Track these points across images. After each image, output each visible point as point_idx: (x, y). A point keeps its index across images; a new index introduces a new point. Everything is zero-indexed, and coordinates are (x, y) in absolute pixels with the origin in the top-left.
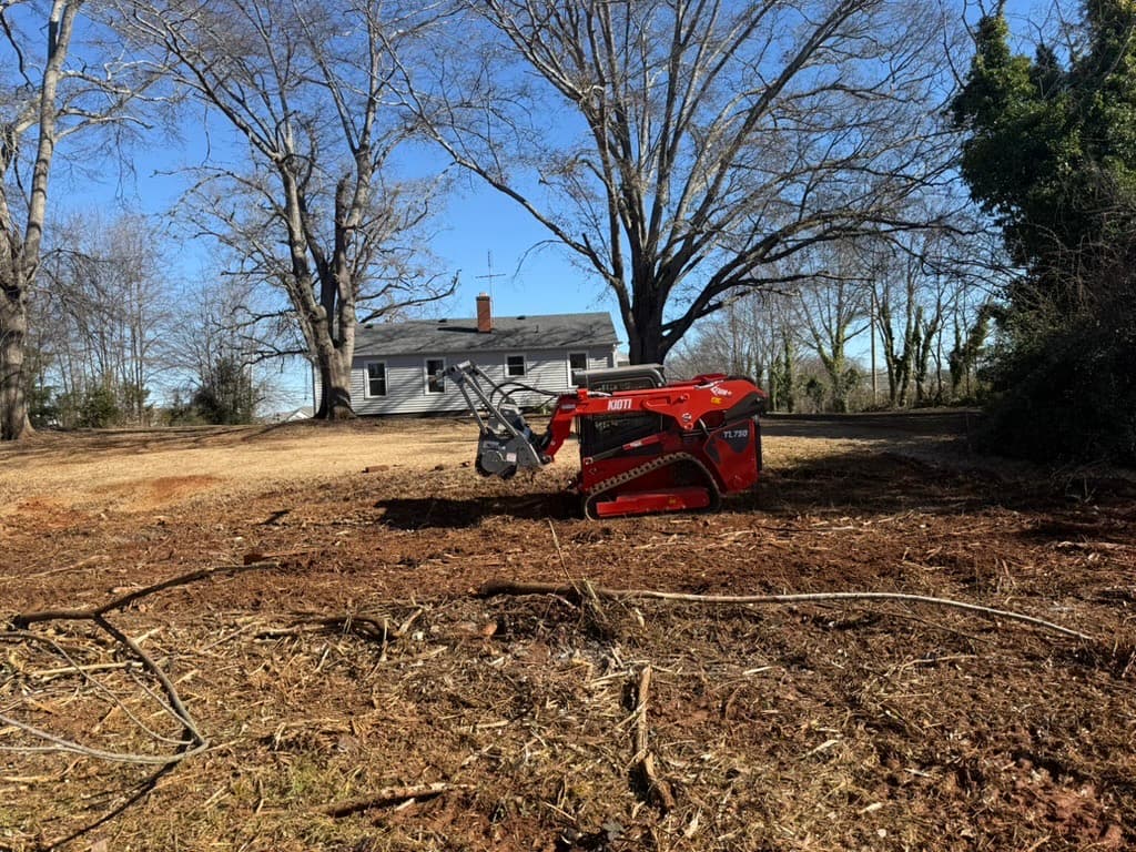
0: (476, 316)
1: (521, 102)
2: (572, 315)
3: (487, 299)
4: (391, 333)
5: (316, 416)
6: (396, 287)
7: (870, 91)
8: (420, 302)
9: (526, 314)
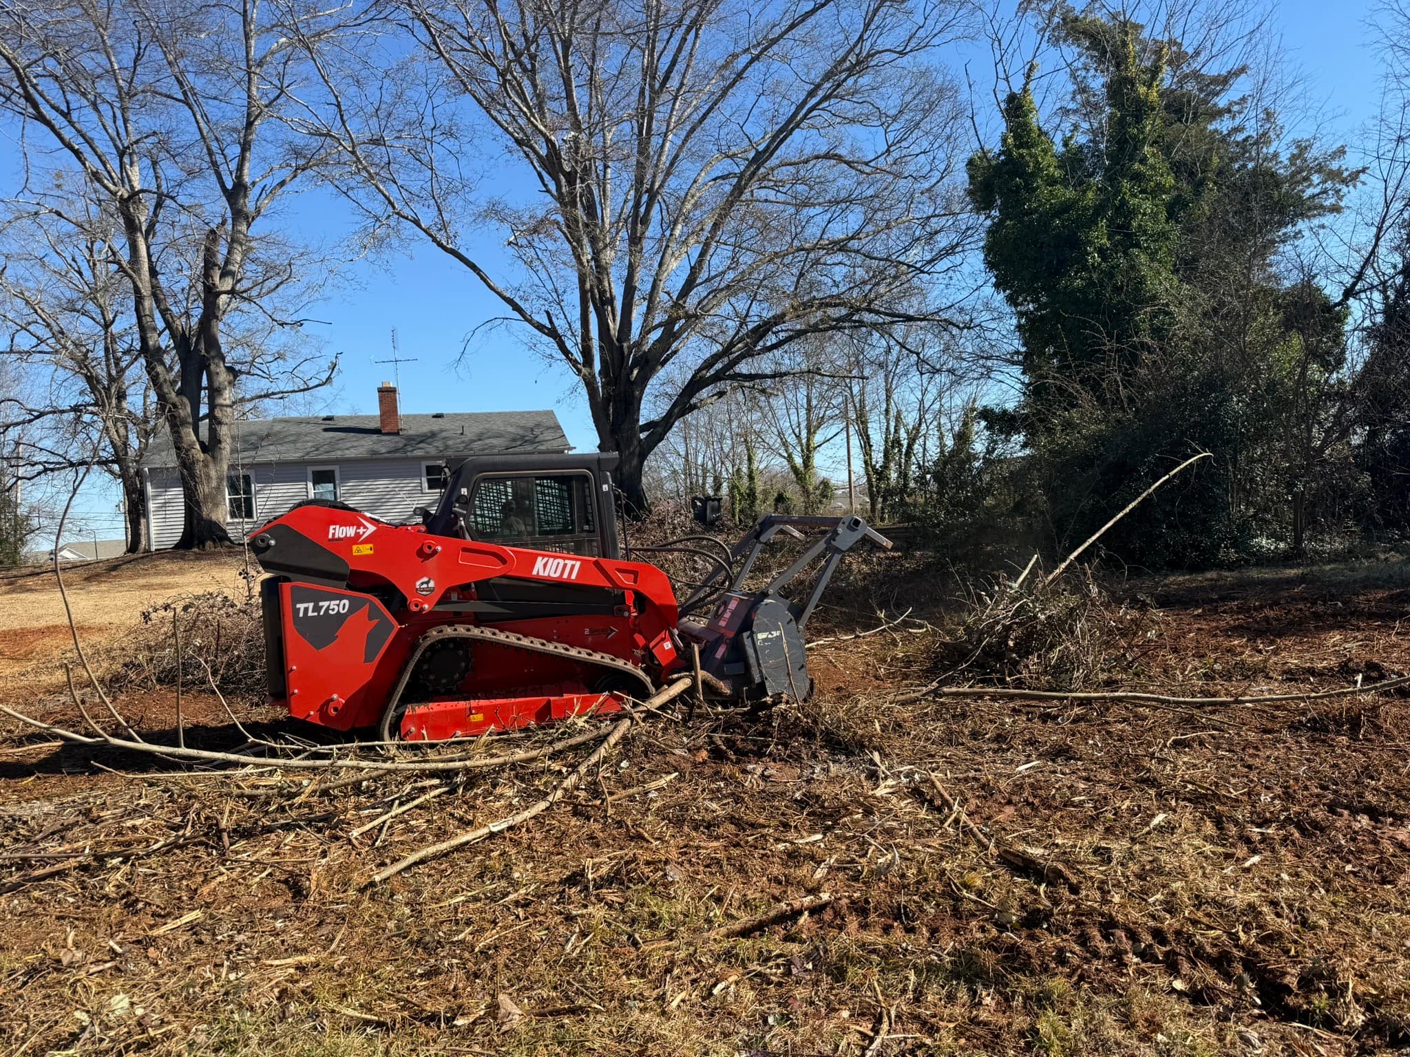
0: (378, 413)
1: (445, 143)
2: (505, 414)
3: (393, 391)
4: (253, 439)
5: (177, 547)
6: (249, 373)
7: (867, 164)
8: (282, 394)
9: (444, 412)
